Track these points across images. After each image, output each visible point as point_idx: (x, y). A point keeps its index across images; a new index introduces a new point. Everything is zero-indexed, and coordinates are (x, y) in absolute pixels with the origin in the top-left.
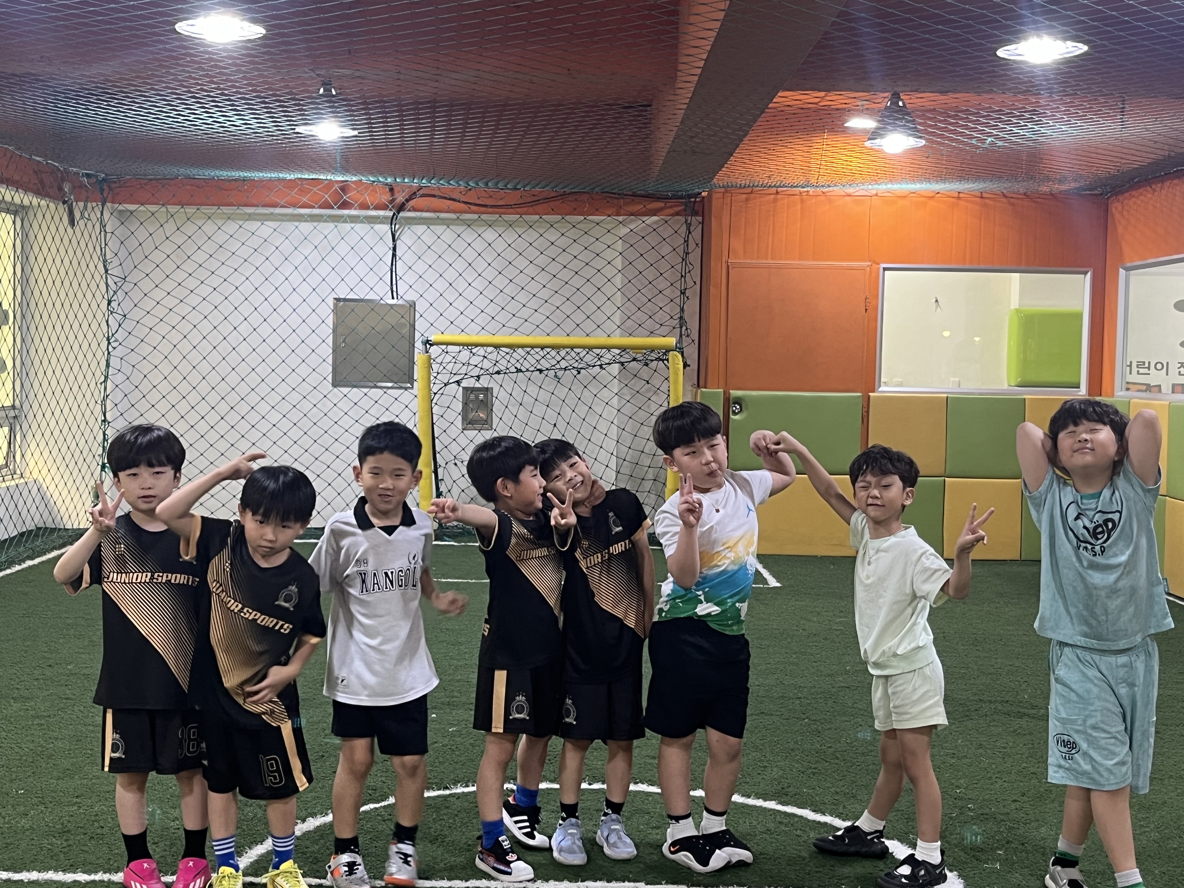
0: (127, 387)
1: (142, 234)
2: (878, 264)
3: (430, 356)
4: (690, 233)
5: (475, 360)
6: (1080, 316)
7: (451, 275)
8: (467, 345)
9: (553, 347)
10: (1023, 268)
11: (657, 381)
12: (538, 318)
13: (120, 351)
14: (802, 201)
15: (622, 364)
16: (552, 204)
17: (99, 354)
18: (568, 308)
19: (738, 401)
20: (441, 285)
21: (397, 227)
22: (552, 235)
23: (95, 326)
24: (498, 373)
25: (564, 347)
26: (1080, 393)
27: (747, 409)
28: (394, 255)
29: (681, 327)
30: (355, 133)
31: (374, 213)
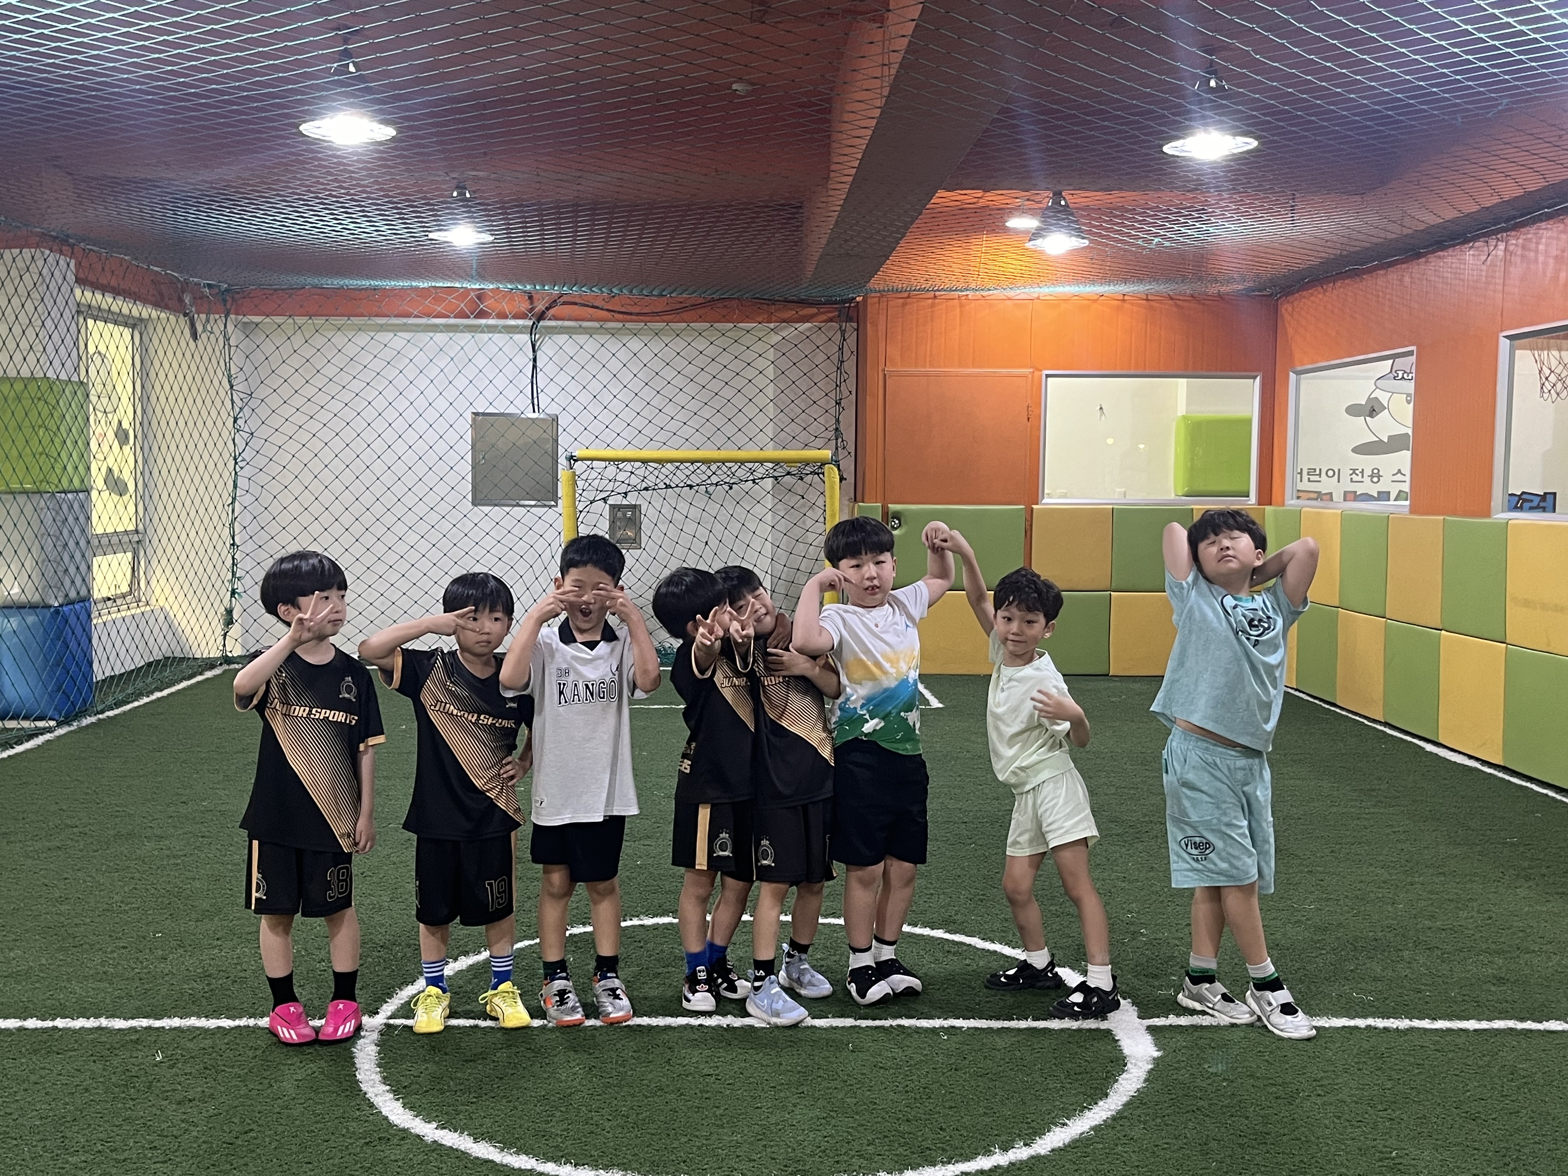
0: (256, 509)
1: (268, 347)
2: (1041, 371)
3: (574, 473)
4: (844, 340)
5: (621, 476)
6: (1249, 422)
7: (595, 387)
8: (614, 460)
9: (704, 462)
10: (1190, 373)
11: (812, 496)
12: (687, 431)
13: (247, 471)
14: (961, 306)
15: (776, 478)
16: (701, 312)
17: (226, 475)
18: (718, 420)
19: (897, 516)
20: (584, 397)
21: (537, 336)
22: (701, 344)
23: (220, 445)
24: (646, 489)
25: (715, 461)
26: (1250, 502)
27: (906, 524)
28: (535, 367)
29: (837, 439)
30: (491, 238)
31: (513, 322)
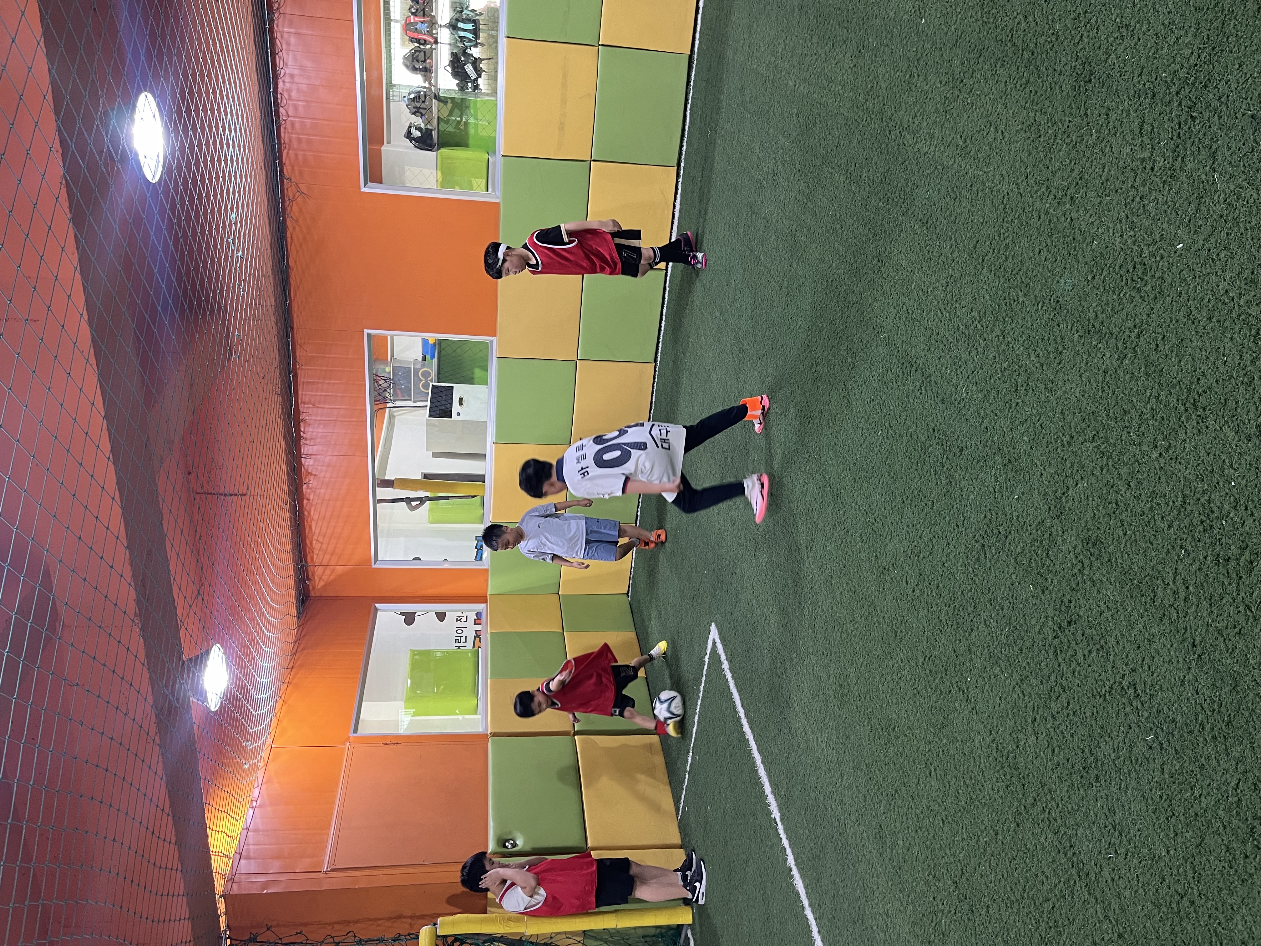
27: (510, 832)
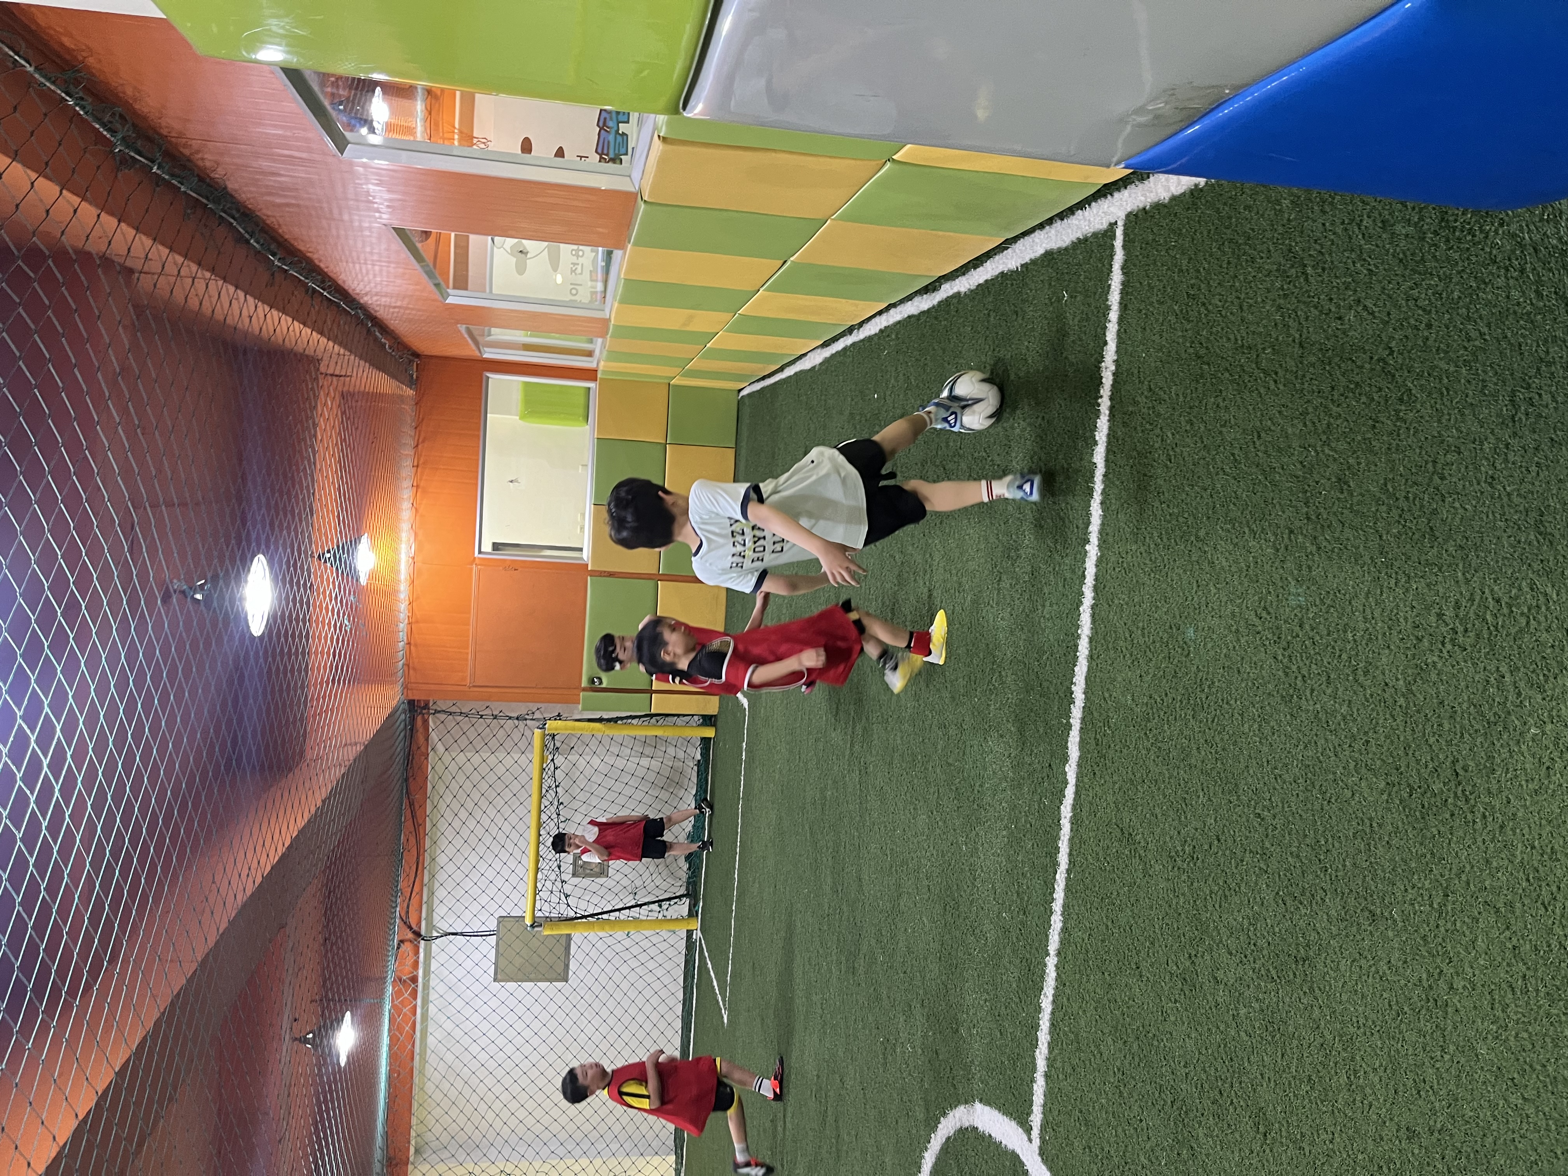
2: (475, 559)
3: (544, 920)
4: (443, 710)
5: (549, 885)
6: (527, 384)
8: (536, 891)
9: (539, 825)
11: (572, 741)
12: (515, 835)
14: (417, 622)
15: (556, 768)
19: (591, 680)
21: (434, 934)
26: (595, 388)
28: (461, 934)
29: (526, 719)
31: (422, 955)
